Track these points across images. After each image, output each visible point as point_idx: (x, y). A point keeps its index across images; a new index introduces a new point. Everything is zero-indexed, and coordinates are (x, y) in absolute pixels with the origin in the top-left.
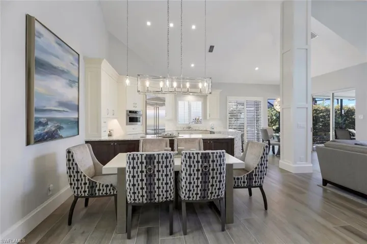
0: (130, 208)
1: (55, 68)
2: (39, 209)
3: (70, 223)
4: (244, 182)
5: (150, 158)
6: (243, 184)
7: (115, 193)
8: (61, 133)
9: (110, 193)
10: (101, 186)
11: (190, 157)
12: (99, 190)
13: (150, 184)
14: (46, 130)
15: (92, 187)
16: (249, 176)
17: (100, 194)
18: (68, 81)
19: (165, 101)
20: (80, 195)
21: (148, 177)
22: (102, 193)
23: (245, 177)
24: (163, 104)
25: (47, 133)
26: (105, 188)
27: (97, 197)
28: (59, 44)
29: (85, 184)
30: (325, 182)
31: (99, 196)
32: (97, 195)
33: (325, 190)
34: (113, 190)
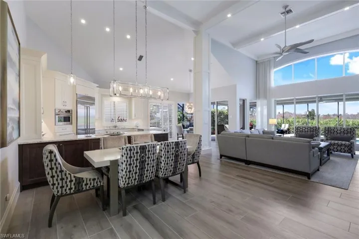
0: (123, 192)
3: (50, 225)
4: (190, 161)
5: (143, 148)
7: (102, 184)
9: (98, 185)
10: (88, 180)
11: (168, 146)
12: (86, 184)
13: (142, 169)
15: (79, 183)
17: (88, 188)
19: (94, 100)
20: (65, 193)
21: (141, 163)
22: (89, 187)
24: (93, 104)
26: (92, 182)
27: (84, 191)
29: (71, 181)
30: (221, 156)
31: (87, 190)
32: (84, 189)
33: (221, 161)
34: (100, 182)
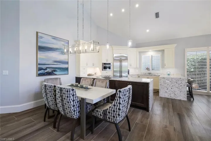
1: (52, 48)
2: (40, 100)
6: (108, 119)
8: (55, 73)
14: (46, 71)
16: (104, 111)
18: (60, 52)
23: (102, 111)
25: (46, 73)
28: (54, 39)
